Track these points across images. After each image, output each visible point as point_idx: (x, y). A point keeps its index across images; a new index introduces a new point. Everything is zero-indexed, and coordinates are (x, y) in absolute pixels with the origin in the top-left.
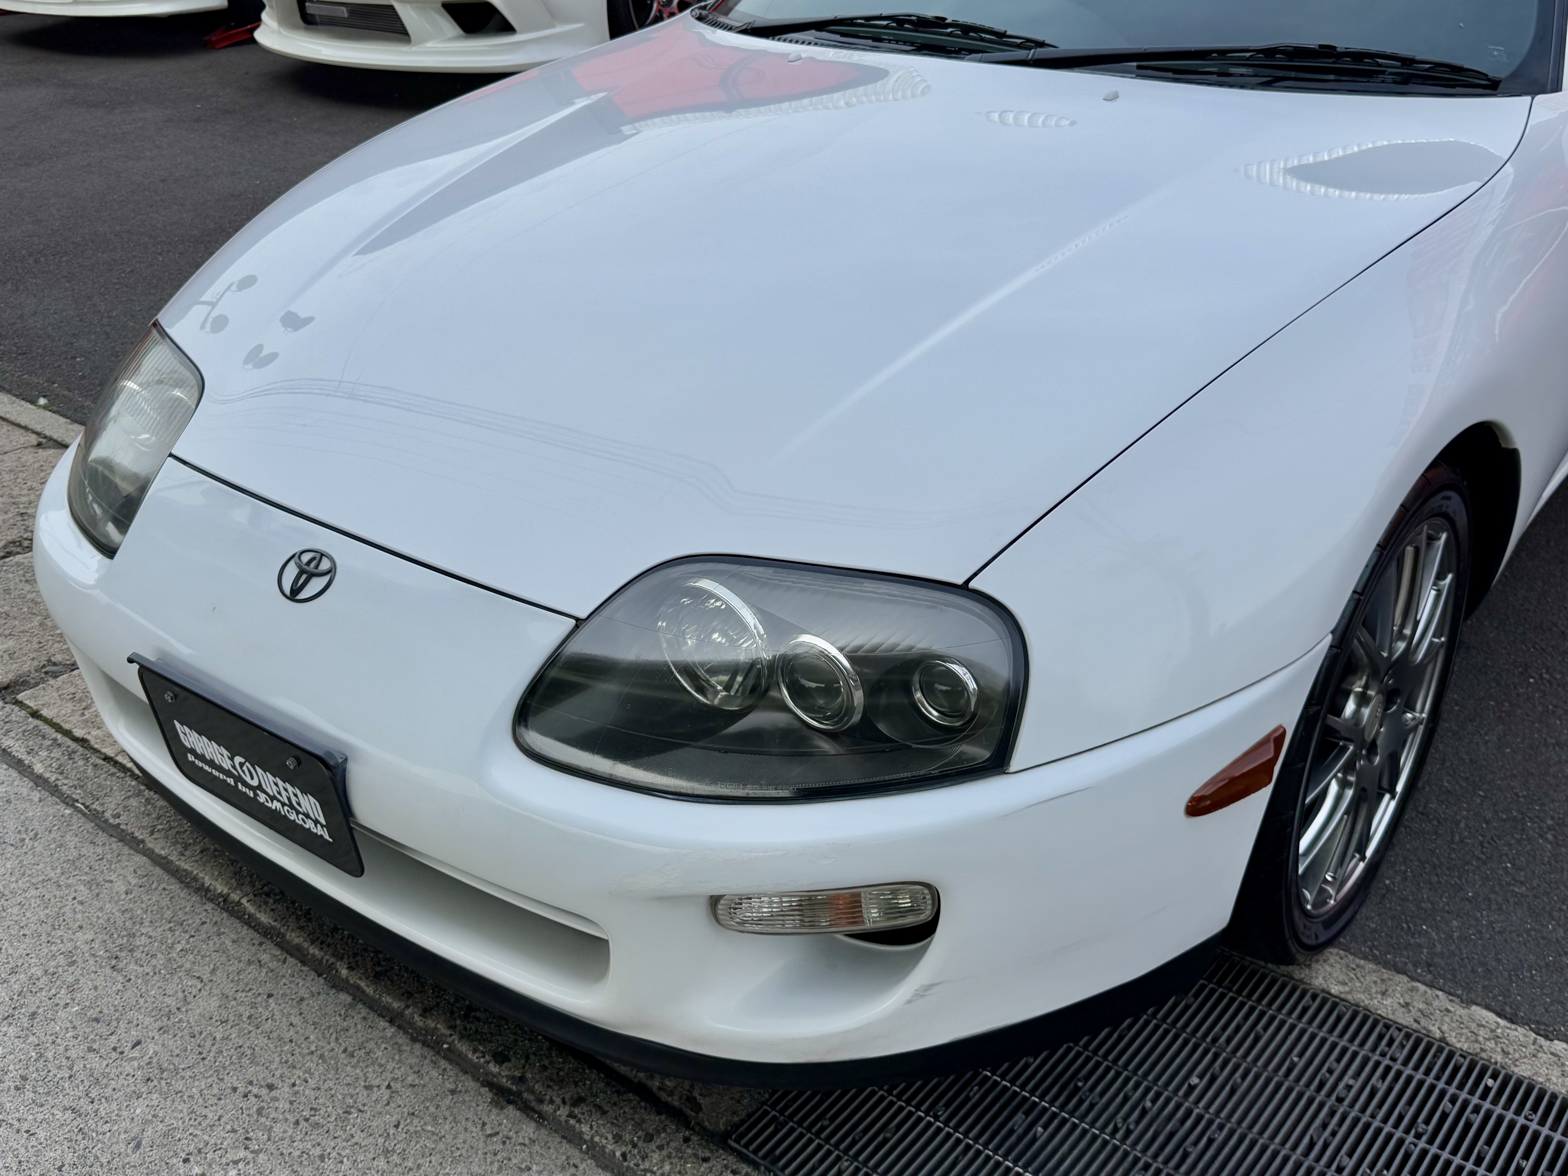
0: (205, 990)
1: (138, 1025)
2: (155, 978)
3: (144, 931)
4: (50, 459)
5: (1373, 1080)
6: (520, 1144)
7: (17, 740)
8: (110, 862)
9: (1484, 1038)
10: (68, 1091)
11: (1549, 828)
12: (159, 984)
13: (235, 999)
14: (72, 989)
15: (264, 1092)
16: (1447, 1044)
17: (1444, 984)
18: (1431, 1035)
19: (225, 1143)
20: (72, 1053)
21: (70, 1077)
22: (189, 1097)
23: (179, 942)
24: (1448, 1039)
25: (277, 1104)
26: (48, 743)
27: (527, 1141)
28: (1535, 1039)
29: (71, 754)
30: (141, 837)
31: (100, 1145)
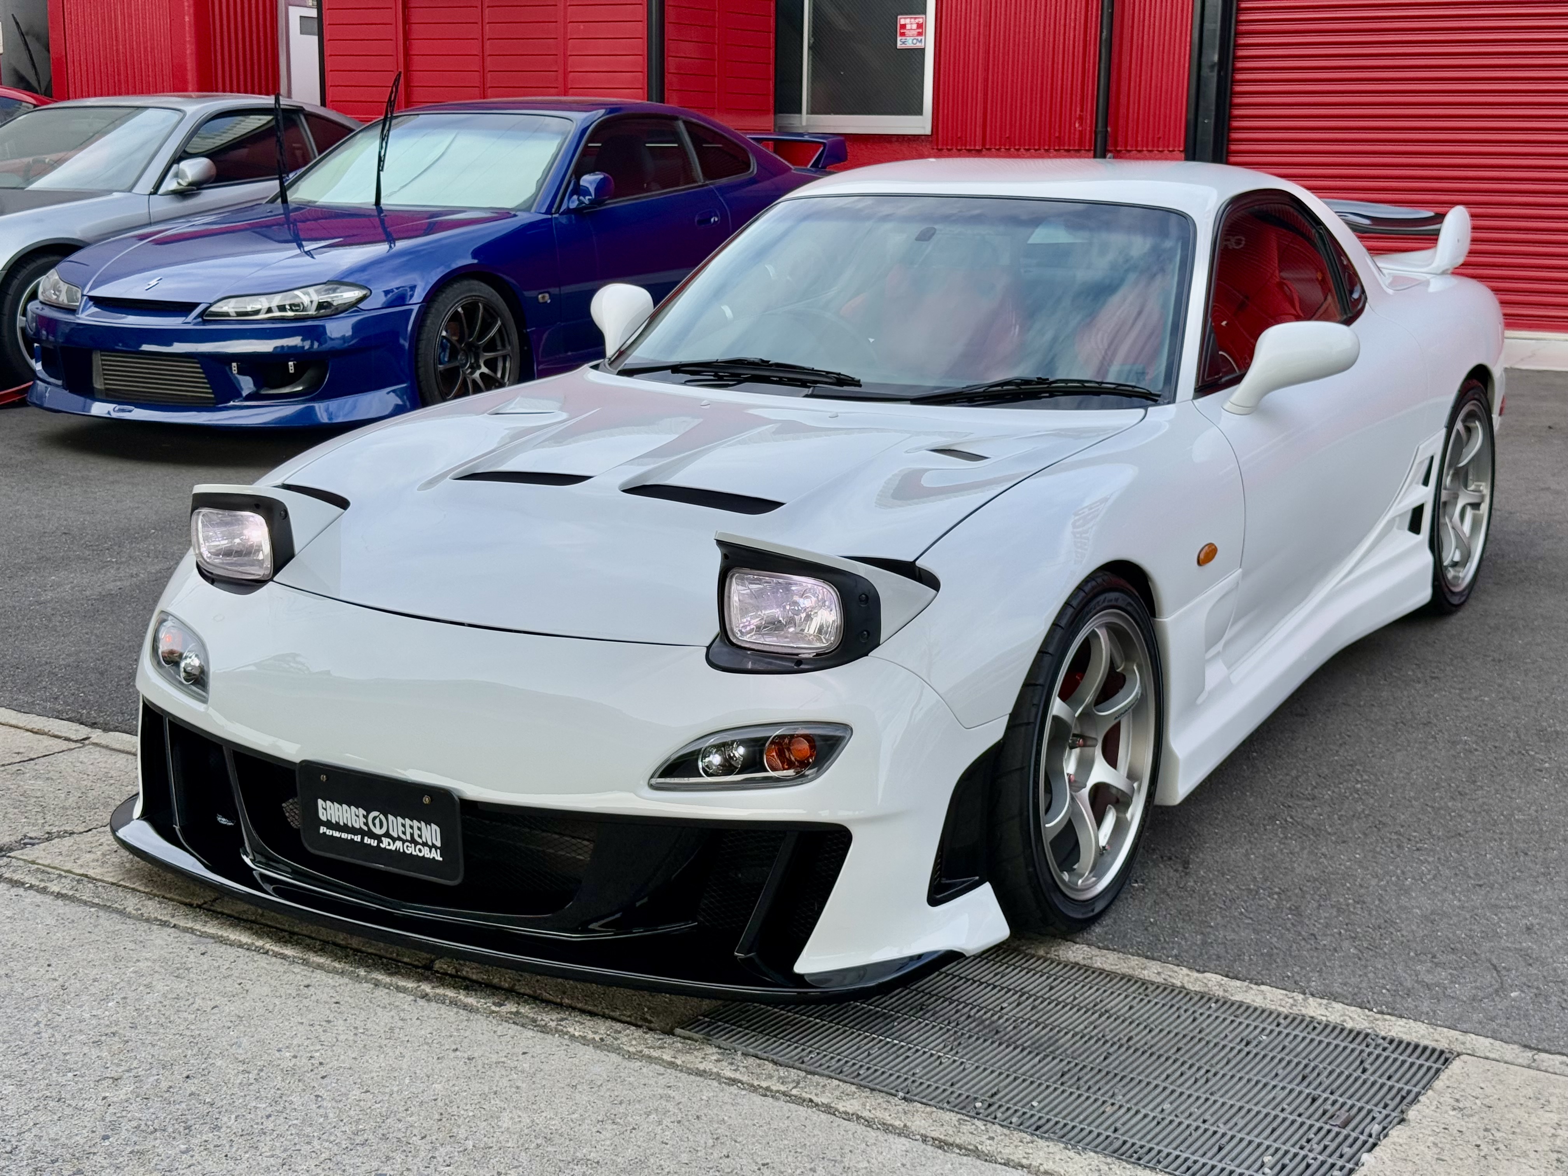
2: (214, 980)
3: (192, 961)
6: (525, 1038)
7: (25, 875)
8: (145, 931)
9: (1212, 985)
13: (282, 988)
14: (147, 986)
17: (1187, 964)
18: (1175, 985)
20: (167, 1013)
21: (170, 1022)
22: (268, 1027)
23: (224, 965)
25: (336, 1028)
27: (529, 1038)
28: (1248, 985)
29: (78, 881)
30: (164, 919)
31: (209, 1047)
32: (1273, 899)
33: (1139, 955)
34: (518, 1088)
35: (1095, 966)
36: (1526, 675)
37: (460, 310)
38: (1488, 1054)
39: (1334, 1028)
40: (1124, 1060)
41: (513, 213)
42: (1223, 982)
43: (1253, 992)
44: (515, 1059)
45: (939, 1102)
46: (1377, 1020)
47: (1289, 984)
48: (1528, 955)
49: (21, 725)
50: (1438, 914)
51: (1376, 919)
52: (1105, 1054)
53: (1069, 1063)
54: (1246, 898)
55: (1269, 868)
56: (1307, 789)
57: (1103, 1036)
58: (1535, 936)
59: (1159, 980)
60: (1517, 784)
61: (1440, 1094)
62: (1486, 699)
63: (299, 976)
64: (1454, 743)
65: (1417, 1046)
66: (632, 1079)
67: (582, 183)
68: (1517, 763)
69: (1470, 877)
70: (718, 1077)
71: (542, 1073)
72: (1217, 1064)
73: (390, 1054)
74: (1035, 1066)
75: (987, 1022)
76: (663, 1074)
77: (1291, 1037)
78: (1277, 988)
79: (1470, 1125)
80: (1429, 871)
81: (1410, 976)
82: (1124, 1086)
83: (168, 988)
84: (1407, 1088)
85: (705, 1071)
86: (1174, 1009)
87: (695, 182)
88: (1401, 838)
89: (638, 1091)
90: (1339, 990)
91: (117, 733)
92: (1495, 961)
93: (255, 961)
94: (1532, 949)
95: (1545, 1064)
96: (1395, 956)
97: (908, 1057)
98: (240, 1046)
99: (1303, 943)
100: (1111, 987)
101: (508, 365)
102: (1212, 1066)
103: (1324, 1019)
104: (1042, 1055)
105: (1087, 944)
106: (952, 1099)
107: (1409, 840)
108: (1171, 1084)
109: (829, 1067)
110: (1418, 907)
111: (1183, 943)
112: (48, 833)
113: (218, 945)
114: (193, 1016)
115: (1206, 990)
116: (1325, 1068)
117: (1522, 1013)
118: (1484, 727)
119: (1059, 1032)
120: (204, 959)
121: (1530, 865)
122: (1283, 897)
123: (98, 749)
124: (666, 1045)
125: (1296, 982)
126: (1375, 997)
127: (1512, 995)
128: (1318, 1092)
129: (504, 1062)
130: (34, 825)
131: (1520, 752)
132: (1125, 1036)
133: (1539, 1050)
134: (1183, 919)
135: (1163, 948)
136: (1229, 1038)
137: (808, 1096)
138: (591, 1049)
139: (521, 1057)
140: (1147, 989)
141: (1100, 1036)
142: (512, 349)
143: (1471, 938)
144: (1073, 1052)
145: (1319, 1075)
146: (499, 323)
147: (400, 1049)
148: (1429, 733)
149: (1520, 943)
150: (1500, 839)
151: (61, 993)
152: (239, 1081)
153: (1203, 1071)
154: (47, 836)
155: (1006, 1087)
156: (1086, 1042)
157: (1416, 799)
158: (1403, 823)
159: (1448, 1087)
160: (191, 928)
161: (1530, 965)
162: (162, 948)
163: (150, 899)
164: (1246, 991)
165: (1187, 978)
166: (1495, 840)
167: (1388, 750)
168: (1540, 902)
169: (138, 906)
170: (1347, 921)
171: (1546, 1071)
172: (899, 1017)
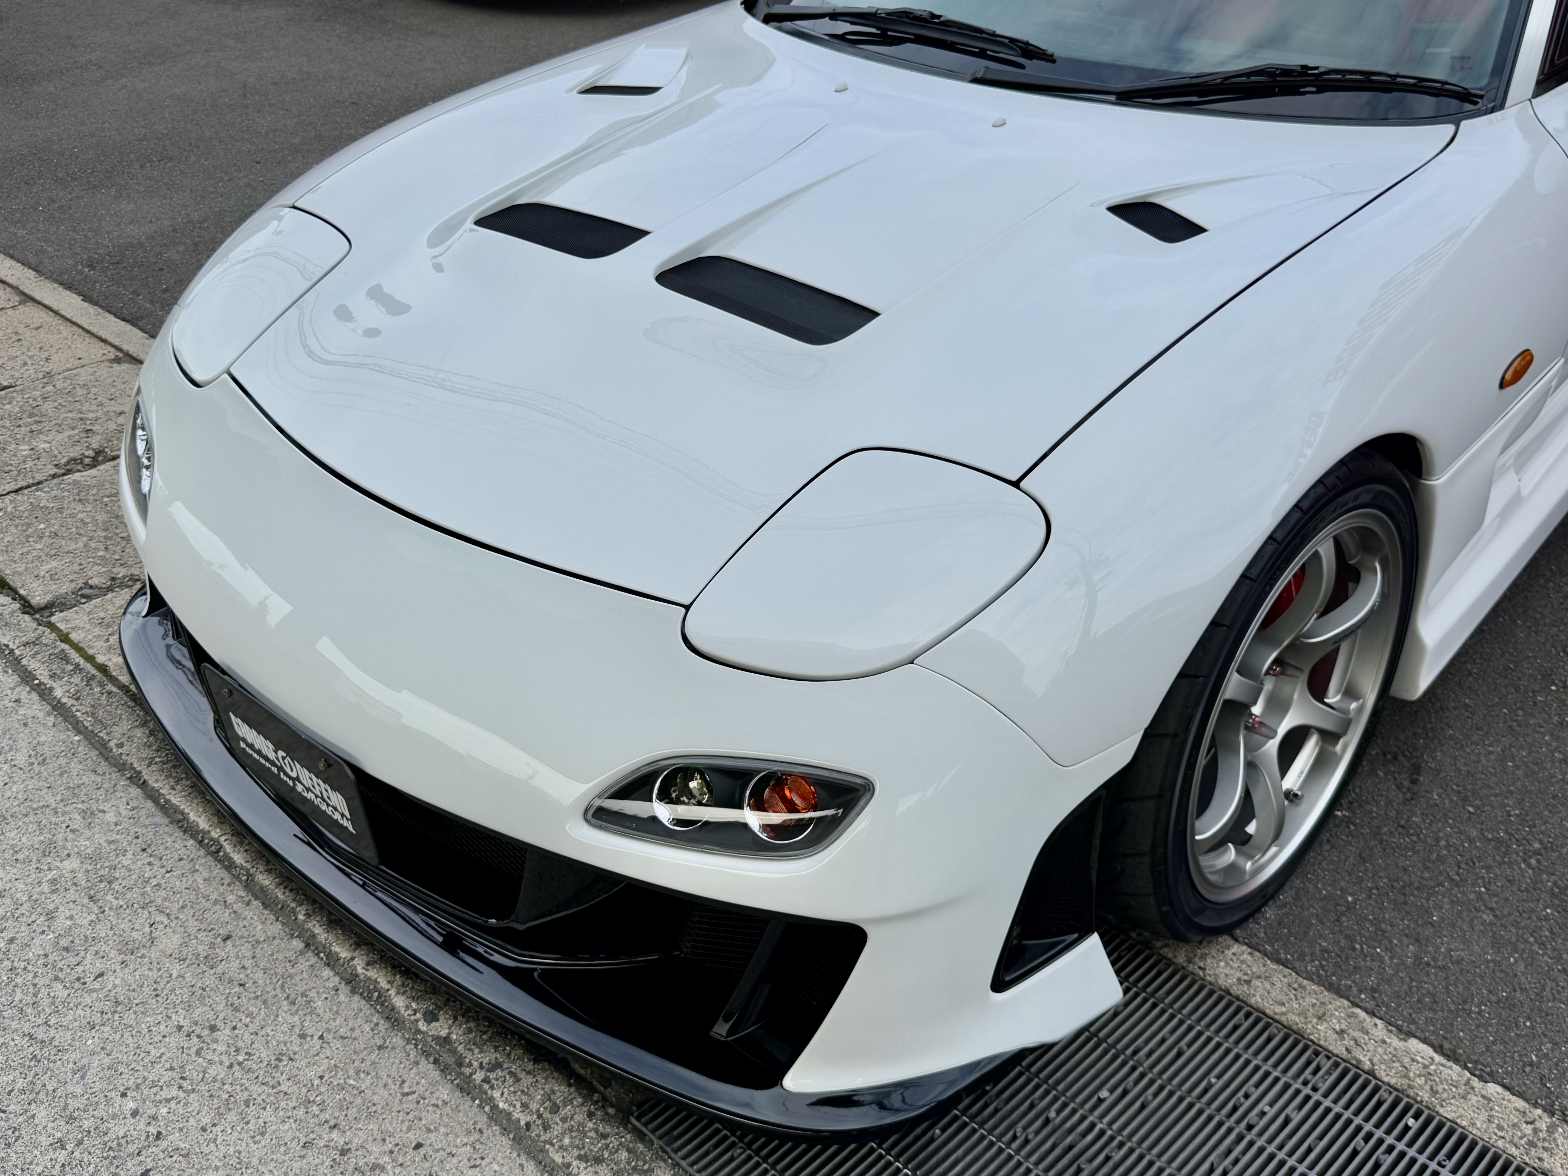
0: (171, 927)
1: (103, 957)
3: (125, 863)
4: (123, 374)
5: (1288, 1110)
6: (433, 1105)
7: (43, 663)
8: (107, 791)
9: (1415, 1074)
10: (30, 1017)
11: (1536, 853)
12: (129, 918)
13: (196, 938)
14: (49, 916)
15: (206, 1032)
16: (1375, 1078)
17: (1386, 1013)
18: (1361, 1066)
19: (162, 1081)
20: (41, 982)
21: (34, 1004)
22: (138, 1032)
23: (155, 877)
24: (1377, 1072)
25: (215, 1046)
26: (70, 667)
27: (440, 1103)
28: (1469, 1079)
29: (90, 681)
30: (139, 769)
31: (49, 1072)
32: (1529, 866)
33: (1320, 982)
42: (1431, 1065)
43: (1474, 1098)
47: (1531, 1083)
55: (1530, 793)
63: (227, 913)
73: (252, 1123)
78: (1512, 1091)
83: (69, 923)
86: (1351, 1129)
93: (194, 872)
98: (83, 1077)
100: (1267, 1060)
111: (1387, 959)
112: (113, 578)
113: (170, 829)
115: (1405, 1084)
120: (141, 860)
124: (606, 1155)
125: (1542, 1081)
130: (105, 565)
134: (1395, 902)
135: (1357, 968)
138: (507, 1146)
147: (268, 1113)
160: (157, 792)
162: (107, 832)
164: (1465, 1097)
165: (1380, 1050)
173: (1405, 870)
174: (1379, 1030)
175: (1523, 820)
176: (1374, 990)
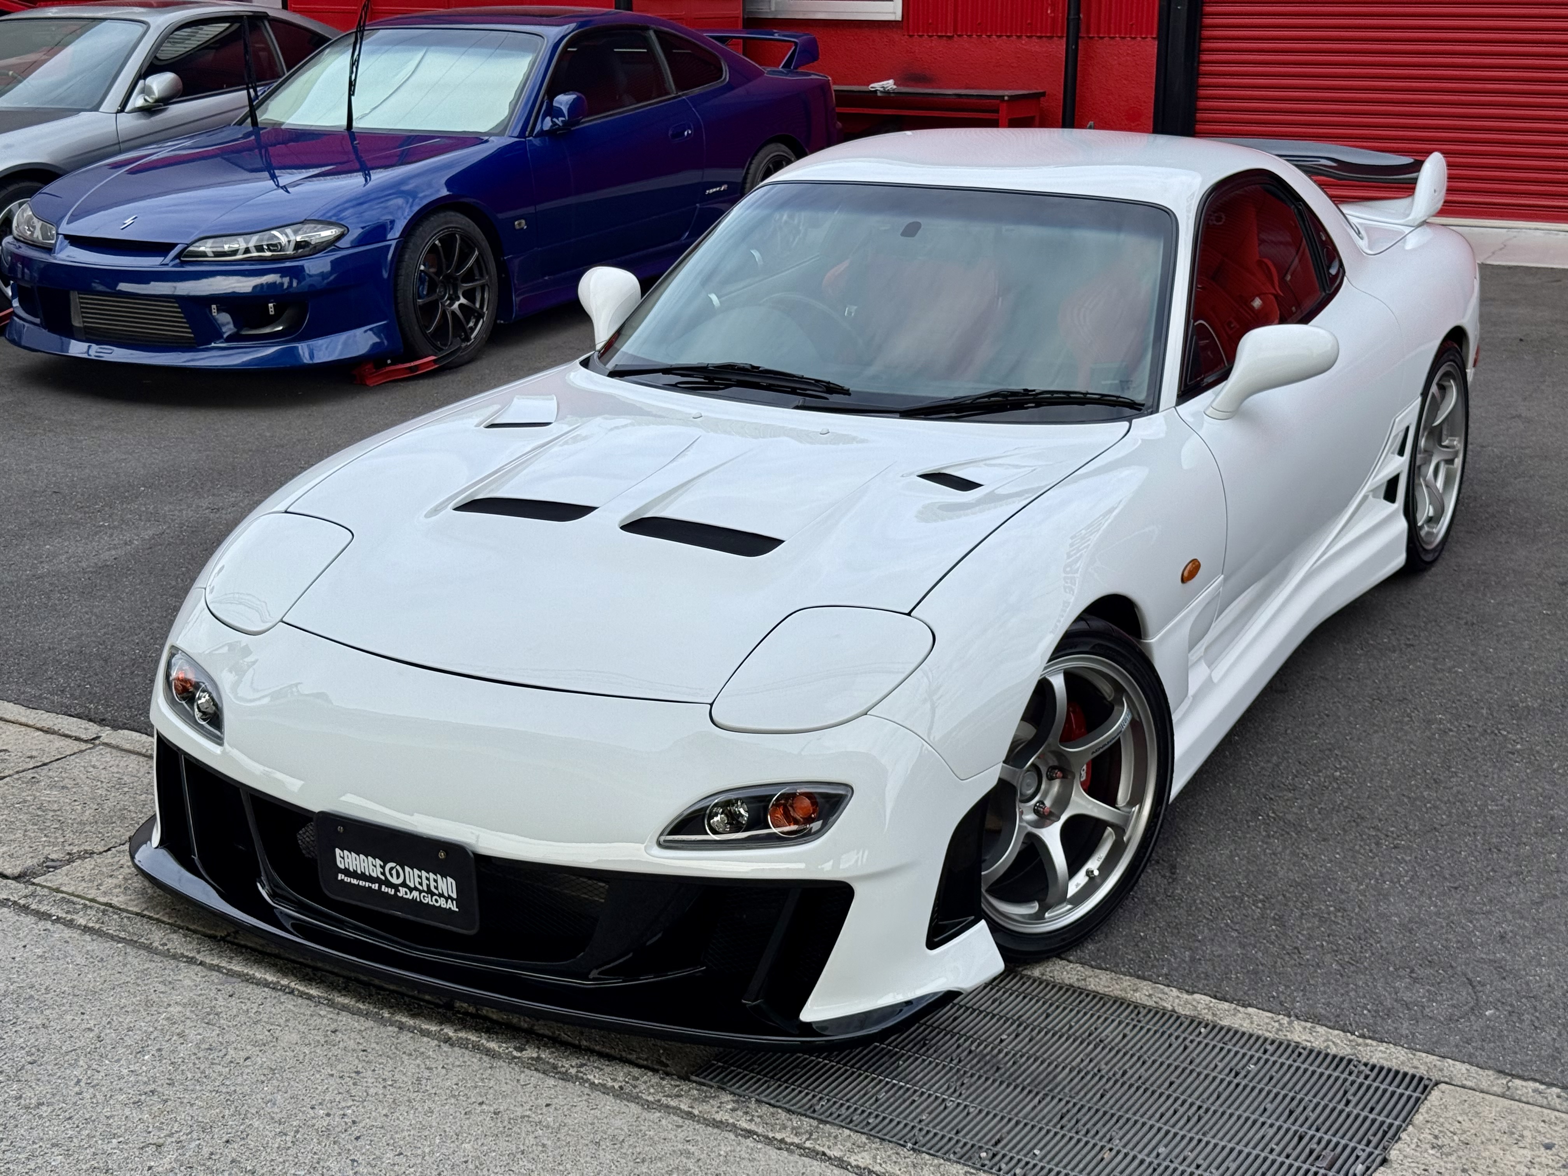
0: (285, 1031)
1: (243, 1050)
3: (221, 1004)
6: (547, 1088)
7: (51, 906)
12: (248, 1029)
13: (310, 1033)
16: (1177, 1013)
17: (1177, 985)
18: (1166, 1009)
20: (201, 1066)
21: (205, 1077)
22: (300, 1080)
23: (252, 1008)
24: (1177, 1010)
25: (365, 1080)
26: (78, 907)
27: (551, 1086)
29: (104, 912)
30: (191, 955)
32: (1257, 907)
33: (1131, 975)
34: (544, 1145)
35: (1089, 988)
36: (1498, 641)
37: (437, 242)
38: (1465, 1082)
39: (1319, 1053)
40: (1121, 1098)
41: (486, 138)
42: (1211, 1005)
43: (1240, 1015)
44: (539, 1112)
45: (945, 1154)
46: (1359, 1045)
47: (1274, 1005)
48: (1501, 967)
49: (30, 723)
50: (1416, 922)
51: (1357, 929)
52: (1101, 1091)
53: (1068, 1102)
54: (1231, 907)
55: (1253, 871)
56: (1287, 778)
57: (1099, 1071)
58: (1508, 946)
59: (1150, 1003)
60: (1490, 770)
61: (1420, 1129)
62: (1460, 670)
63: (325, 1020)
64: (1429, 722)
65: (1397, 1073)
66: (652, 1133)
67: (555, 104)
68: (1490, 746)
69: (1446, 878)
70: (734, 1128)
71: (566, 1128)
72: (1208, 1099)
73: (420, 1109)
74: (1035, 1107)
75: (988, 1058)
76: (682, 1126)
77: (1277, 1065)
78: (1263, 1010)
79: (1449, 1166)
80: (1407, 872)
81: (1390, 994)
82: (1121, 1128)
83: (199, 1037)
84: (1389, 1121)
85: (721, 1122)
86: (1166, 1036)
87: (668, 93)
88: (1379, 833)
89: (659, 1147)
90: (1323, 1012)
91: (126, 732)
92: (1470, 975)
93: (281, 1003)
94: (1506, 960)
95: (1519, 1092)
96: (1375, 971)
97: (914, 1101)
98: (274, 1104)
99: (1287, 958)
100: (1105, 1012)
101: (486, 296)
102: (1203, 1102)
103: (1309, 1044)
104: (1041, 1095)
105: (1081, 963)
106: (957, 1150)
107: (1387, 836)
108: (1165, 1124)
109: (839, 1116)
110: (1396, 915)
111: (1173, 960)
112: (69, 854)
113: (244, 984)
114: (227, 1069)
115: (1196, 1013)
116: (1311, 1101)
117: (1496, 1033)
118: (1458, 703)
119: (1056, 1067)
120: (233, 1002)
121: (1503, 863)
122: (1267, 905)
123: (108, 750)
124: (683, 1093)
125: (1281, 1003)
126: (1357, 1019)
127: (1487, 1013)
128: (1304, 1129)
129: (529, 1117)
130: (54, 846)
131: (1492, 732)
132: (1120, 1069)
133: (1513, 1076)
134: (1172, 932)
135: (1153, 966)
136: (1219, 1069)
137: (821, 1149)
138: (611, 1098)
139: (545, 1110)
140: (1139, 1013)
141: (1096, 1070)
142: (490, 277)
143: (1447, 948)
144: (1070, 1091)
145: (1305, 1108)
146: (477, 253)
147: (428, 1103)
148: (1405, 711)
149: (1494, 953)
150: (1474, 833)
151: (98, 1046)
152: (277, 1145)
153: (1194, 1108)
154: (68, 857)
155: (1009, 1133)
156: (1083, 1078)
157: (1393, 788)
158: (1381, 817)
159: (1427, 1122)
160: (217, 965)
161: (1504, 978)
162: (191, 990)
163: (175, 932)
164: (1234, 1015)
165: (1177, 1001)
166: (1469, 835)
167: (1365, 731)
168: (1513, 906)
169: (164, 941)
170: (1328, 932)
171: (1520, 1101)
172: (903, 1055)
173: (1175, 917)
174: (1175, 992)
175: (1250, 885)
176: (1166, 975)
